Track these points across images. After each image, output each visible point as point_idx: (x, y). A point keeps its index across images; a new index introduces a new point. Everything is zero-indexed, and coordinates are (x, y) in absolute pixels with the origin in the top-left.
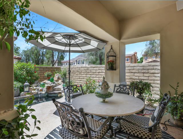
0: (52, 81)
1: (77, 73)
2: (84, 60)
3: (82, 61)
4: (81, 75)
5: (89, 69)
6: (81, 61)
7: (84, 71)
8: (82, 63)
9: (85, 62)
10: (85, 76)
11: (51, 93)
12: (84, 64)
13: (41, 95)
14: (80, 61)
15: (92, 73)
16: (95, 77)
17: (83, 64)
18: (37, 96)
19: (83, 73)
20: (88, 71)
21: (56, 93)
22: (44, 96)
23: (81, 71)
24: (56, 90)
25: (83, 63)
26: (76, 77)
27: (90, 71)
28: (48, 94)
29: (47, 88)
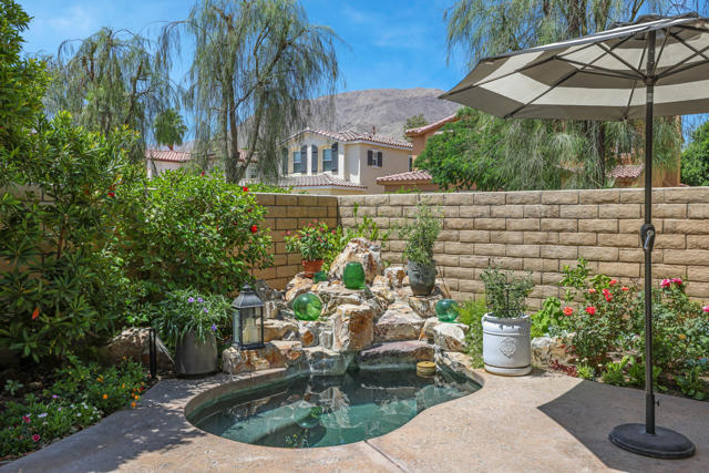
0: (355, 283)
1: (467, 235)
2: (335, 146)
3: (320, 155)
4: (499, 248)
5: (565, 210)
6: (315, 152)
7: (527, 223)
8: (320, 167)
9: (341, 158)
10: (530, 253)
11: (377, 355)
12: (335, 171)
13: (321, 367)
14: (309, 150)
15: (591, 237)
16: (609, 256)
17: (329, 173)
18: (300, 373)
19: (516, 237)
20: (555, 223)
21: (405, 354)
22: (336, 370)
23: (499, 223)
24: (388, 337)
25: (331, 165)
26: (464, 259)
27: (570, 224)
28: (358, 358)
29: (351, 327)
